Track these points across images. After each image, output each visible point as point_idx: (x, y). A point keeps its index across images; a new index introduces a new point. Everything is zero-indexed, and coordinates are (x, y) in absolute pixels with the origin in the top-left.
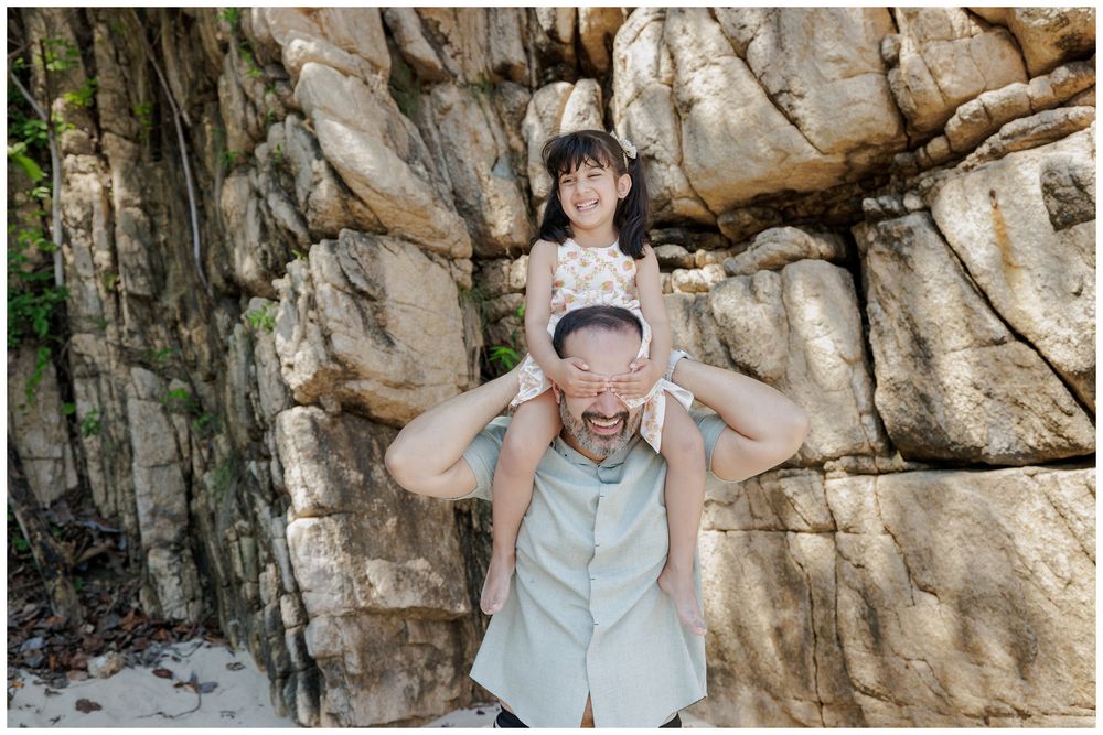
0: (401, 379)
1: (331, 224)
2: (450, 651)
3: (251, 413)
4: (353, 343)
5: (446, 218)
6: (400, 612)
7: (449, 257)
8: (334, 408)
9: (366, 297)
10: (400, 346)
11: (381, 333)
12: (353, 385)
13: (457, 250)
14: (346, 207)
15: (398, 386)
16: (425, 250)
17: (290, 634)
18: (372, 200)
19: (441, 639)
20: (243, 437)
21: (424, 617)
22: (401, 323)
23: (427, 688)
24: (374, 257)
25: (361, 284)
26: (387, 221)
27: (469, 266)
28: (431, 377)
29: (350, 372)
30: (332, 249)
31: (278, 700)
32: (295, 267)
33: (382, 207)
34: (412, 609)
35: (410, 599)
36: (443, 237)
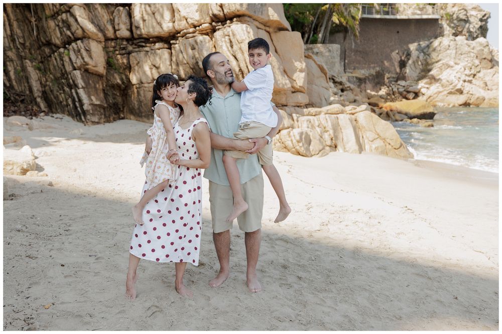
0: (94, 65)
1: (80, 36)
2: (104, 113)
3: (62, 70)
4: (87, 59)
5: (100, 35)
6: (96, 105)
7: (100, 42)
8: (83, 70)
9: (88, 51)
10: (94, 59)
11: (91, 57)
12: (87, 67)
13: (102, 41)
14: (83, 34)
15: (94, 67)
16: (97, 41)
17: (79, 109)
18: (89, 33)
19: (102, 111)
20: (59, 75)
21: (100, 106)
22: (94, 55)
23: (101, 118)
24: (89, 43)
25: (87, 49)
26: (90, 36)
27: (104, 43)
28: (99, 65)
29: (87, 64)
30: (82, 42)
31: (76, 119)
32: (73, 44)
33: (90, 34)
34: (99, 105)
35: (98, 103)
36: (99, 38)
